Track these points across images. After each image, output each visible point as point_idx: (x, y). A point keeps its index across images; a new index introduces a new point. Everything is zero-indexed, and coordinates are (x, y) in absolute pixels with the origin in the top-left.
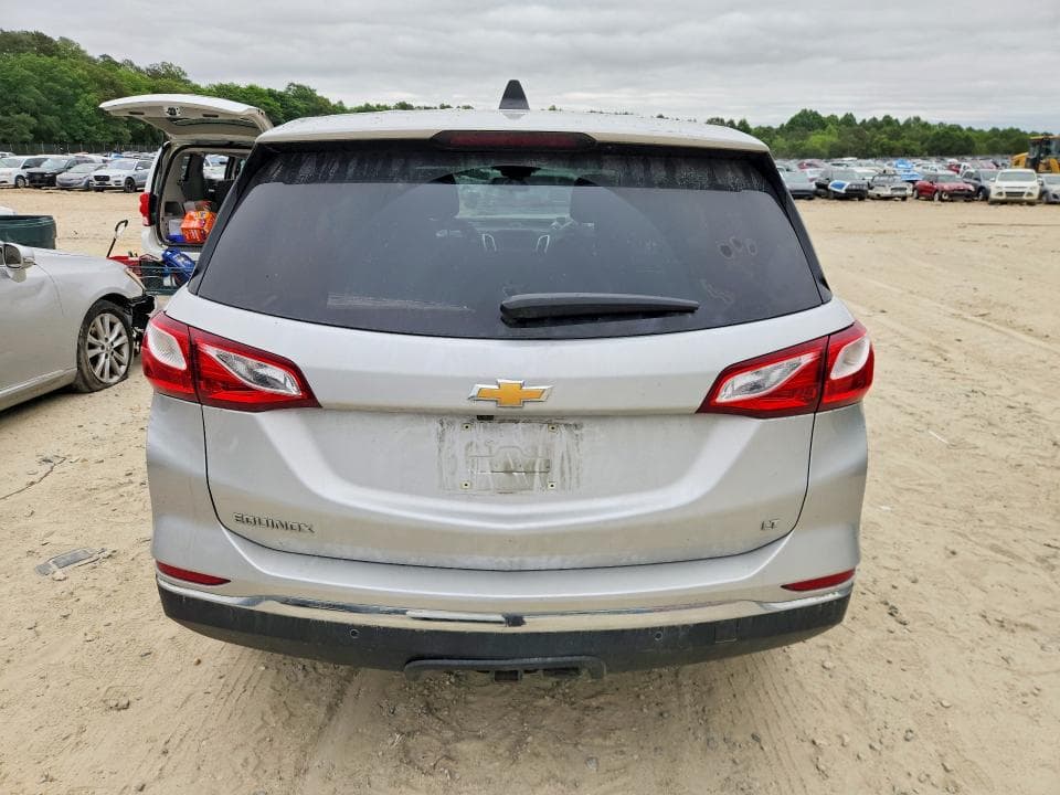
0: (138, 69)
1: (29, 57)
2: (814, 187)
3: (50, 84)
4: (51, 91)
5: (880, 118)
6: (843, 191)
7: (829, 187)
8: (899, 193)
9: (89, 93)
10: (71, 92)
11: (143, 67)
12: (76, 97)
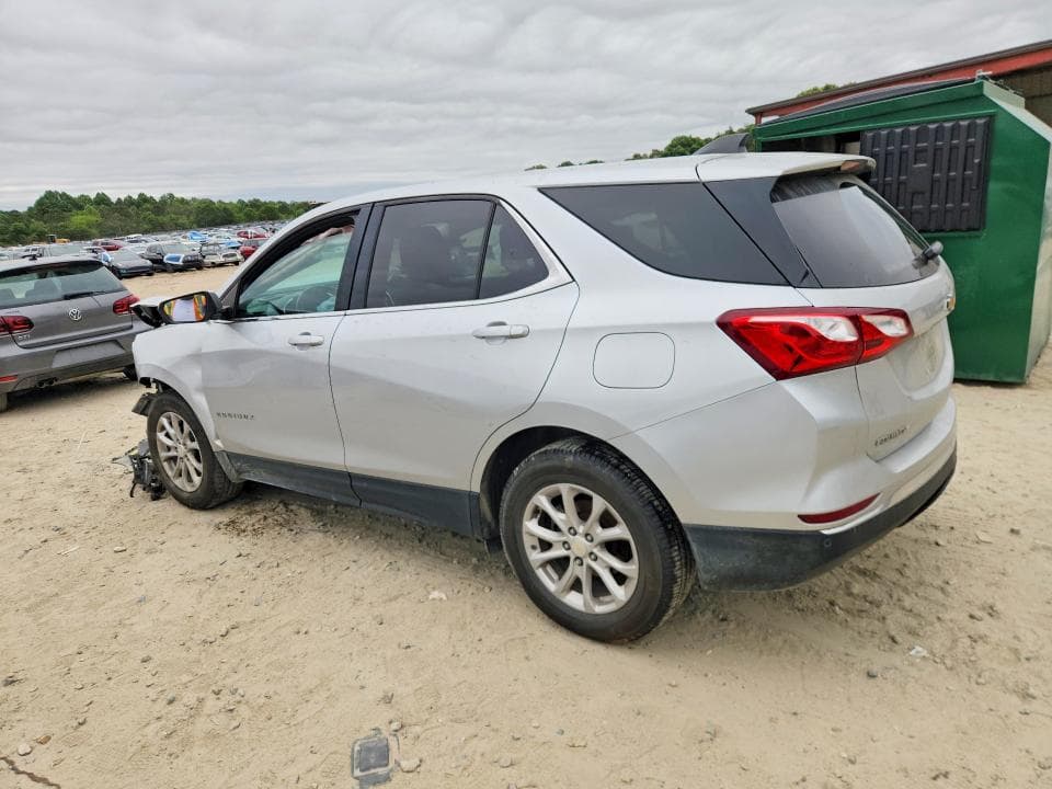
2: (149, 263)
5: (135, 197)
6: (180, 263)
7: (165, 260)
8: (231, 259)
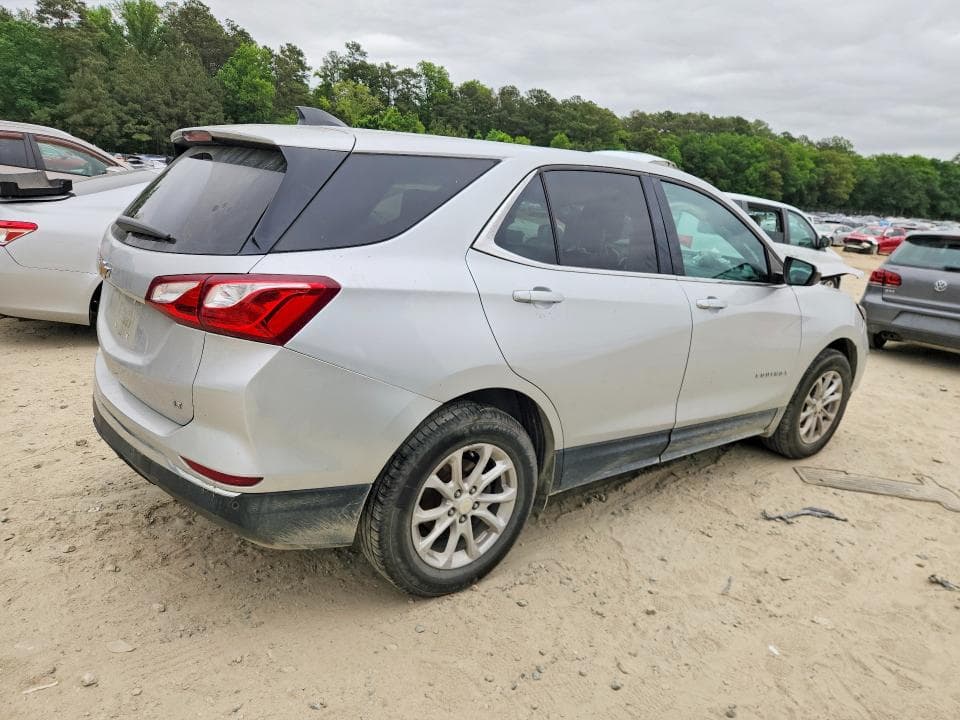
0: (811, 144)
1: (726, 136)
3: (733, 155)
4: (731, 161)
9: (759, 162)
10: (746, 162)
11: (815, 142)
12: (749, 165)
